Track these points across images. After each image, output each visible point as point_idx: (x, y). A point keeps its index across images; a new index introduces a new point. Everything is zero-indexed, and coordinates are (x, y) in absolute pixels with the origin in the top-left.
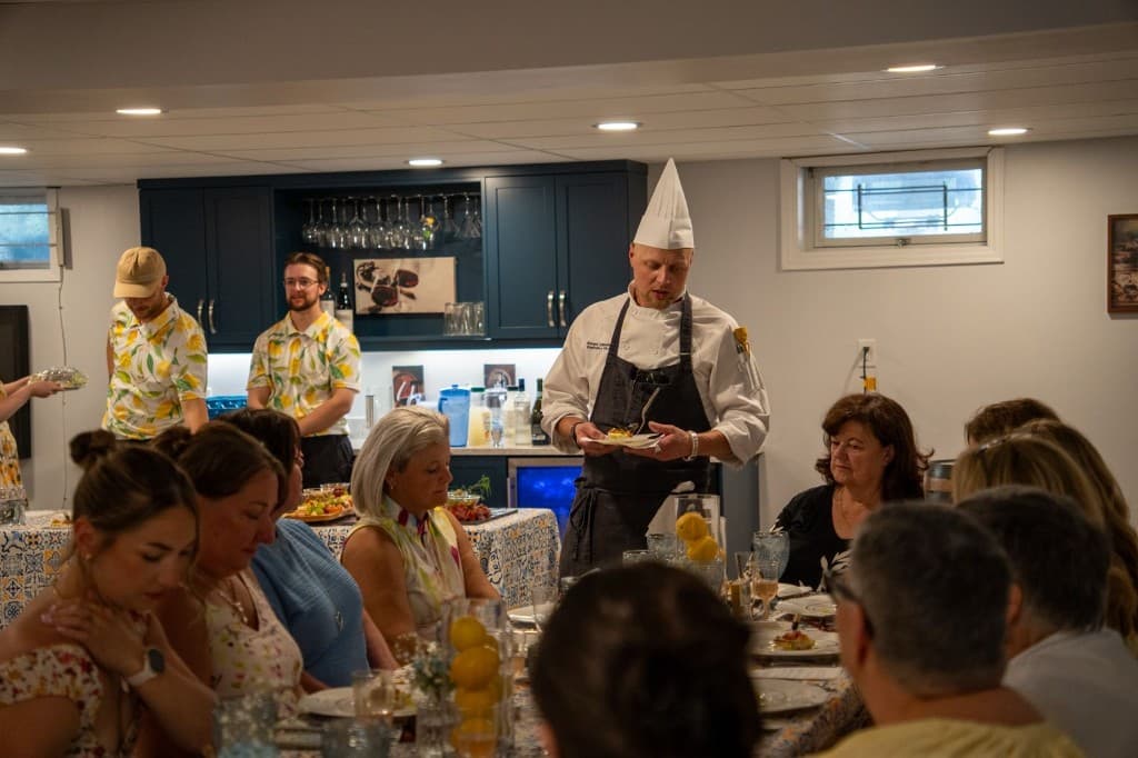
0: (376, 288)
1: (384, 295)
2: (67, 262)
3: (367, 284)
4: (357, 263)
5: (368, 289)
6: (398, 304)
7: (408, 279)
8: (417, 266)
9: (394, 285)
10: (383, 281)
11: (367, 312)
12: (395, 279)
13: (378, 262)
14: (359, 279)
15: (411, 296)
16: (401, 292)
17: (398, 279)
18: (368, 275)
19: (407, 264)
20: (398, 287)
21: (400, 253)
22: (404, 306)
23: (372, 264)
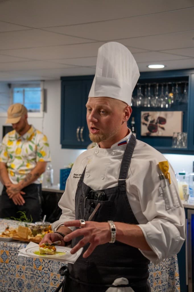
0: (150, 125)
1: (152, 128)
2: (45, 110)
3: (146, 122)
4: (143, 113)
5: (146, 125)
6: (157, 132)
7: (162, 121)
8: (166, 115)
9: (156, 123)
10: (152, 122)
11: (145, 135)
12: (157, 121)
13: (151, 113)
14: (143, 120)
15: (163, 128)
16: (159, 127)
17: (158, 121)
18: (146, 119)
19: (162, 114)
20: (158, 125)
21: (159, 109)
22: (160, 133)
23: (148, 114)
